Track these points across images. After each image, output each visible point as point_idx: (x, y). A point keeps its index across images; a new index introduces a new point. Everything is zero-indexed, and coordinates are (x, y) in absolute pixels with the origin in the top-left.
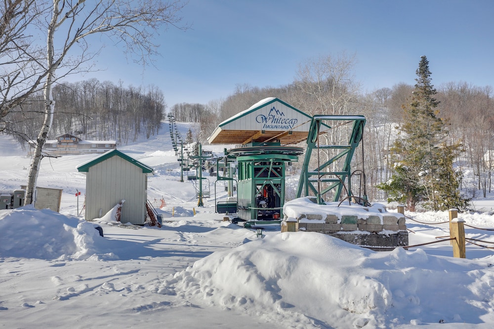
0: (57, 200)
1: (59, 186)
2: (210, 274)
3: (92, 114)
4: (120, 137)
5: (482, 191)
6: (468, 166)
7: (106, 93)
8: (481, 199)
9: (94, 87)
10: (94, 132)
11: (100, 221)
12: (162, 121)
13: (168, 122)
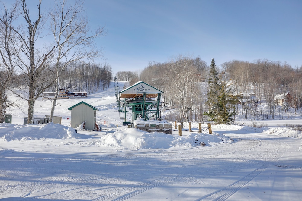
0: (60, 121)
1: (61, 115)
2: (105, 140)
3: (75, 78)
4: (89, 90)
5: (272, 115)
6: (266, 103)
7: (82, 67)
8: (271, 120)
9: (76, 64)
10: (76, 87)
11: (77, 129)
12: (111, 81)
13: (114, 81)
